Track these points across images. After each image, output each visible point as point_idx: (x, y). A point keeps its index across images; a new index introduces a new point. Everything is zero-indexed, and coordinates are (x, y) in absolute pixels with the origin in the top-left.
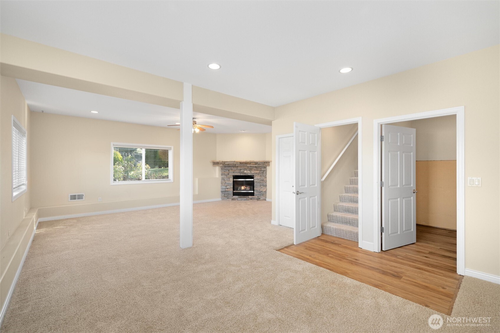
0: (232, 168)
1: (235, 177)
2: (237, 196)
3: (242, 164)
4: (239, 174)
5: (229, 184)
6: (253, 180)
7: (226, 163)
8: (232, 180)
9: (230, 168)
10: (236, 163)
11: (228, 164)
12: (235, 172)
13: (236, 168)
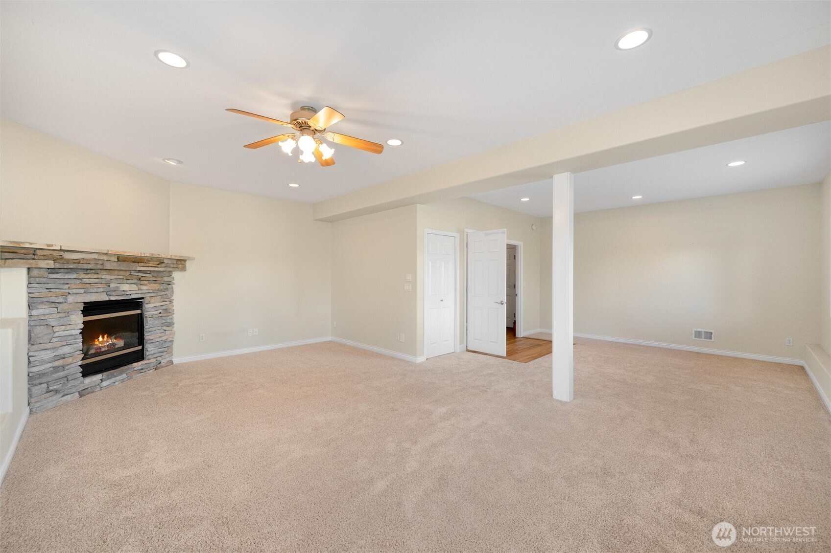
0: (82, 276)
1: (89, 308)
2: (99, 377)
3: (125, 264)
4: (104, 298)
5: (66, 341)
6: (139, 312)
7: (67, 256)
8: (78, 320)
9: (75, 276)
10: (105, 258)
11: (77, 261)
12: (91, 290)
13: (96, 276)
